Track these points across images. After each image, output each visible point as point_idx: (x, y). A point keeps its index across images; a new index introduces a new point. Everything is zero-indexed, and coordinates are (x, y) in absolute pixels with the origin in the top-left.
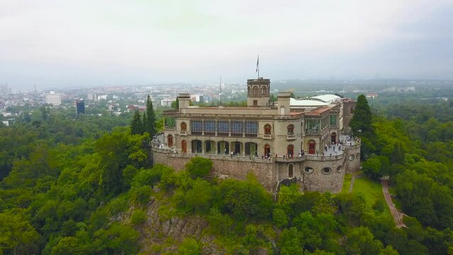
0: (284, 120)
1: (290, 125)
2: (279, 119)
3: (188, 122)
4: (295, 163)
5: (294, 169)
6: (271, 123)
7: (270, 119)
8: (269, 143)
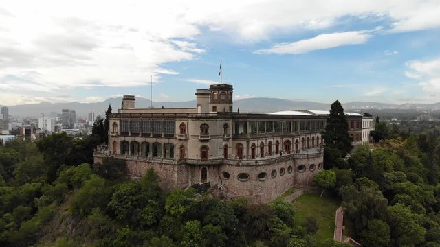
0: (198, 118)
1: (203, 124)
2: (192, 118)
3: (118, 122)
4: (209, 166)
5: (208, 173)
6: (185, 122)
7: (185, 117)
8: (184, 143)
